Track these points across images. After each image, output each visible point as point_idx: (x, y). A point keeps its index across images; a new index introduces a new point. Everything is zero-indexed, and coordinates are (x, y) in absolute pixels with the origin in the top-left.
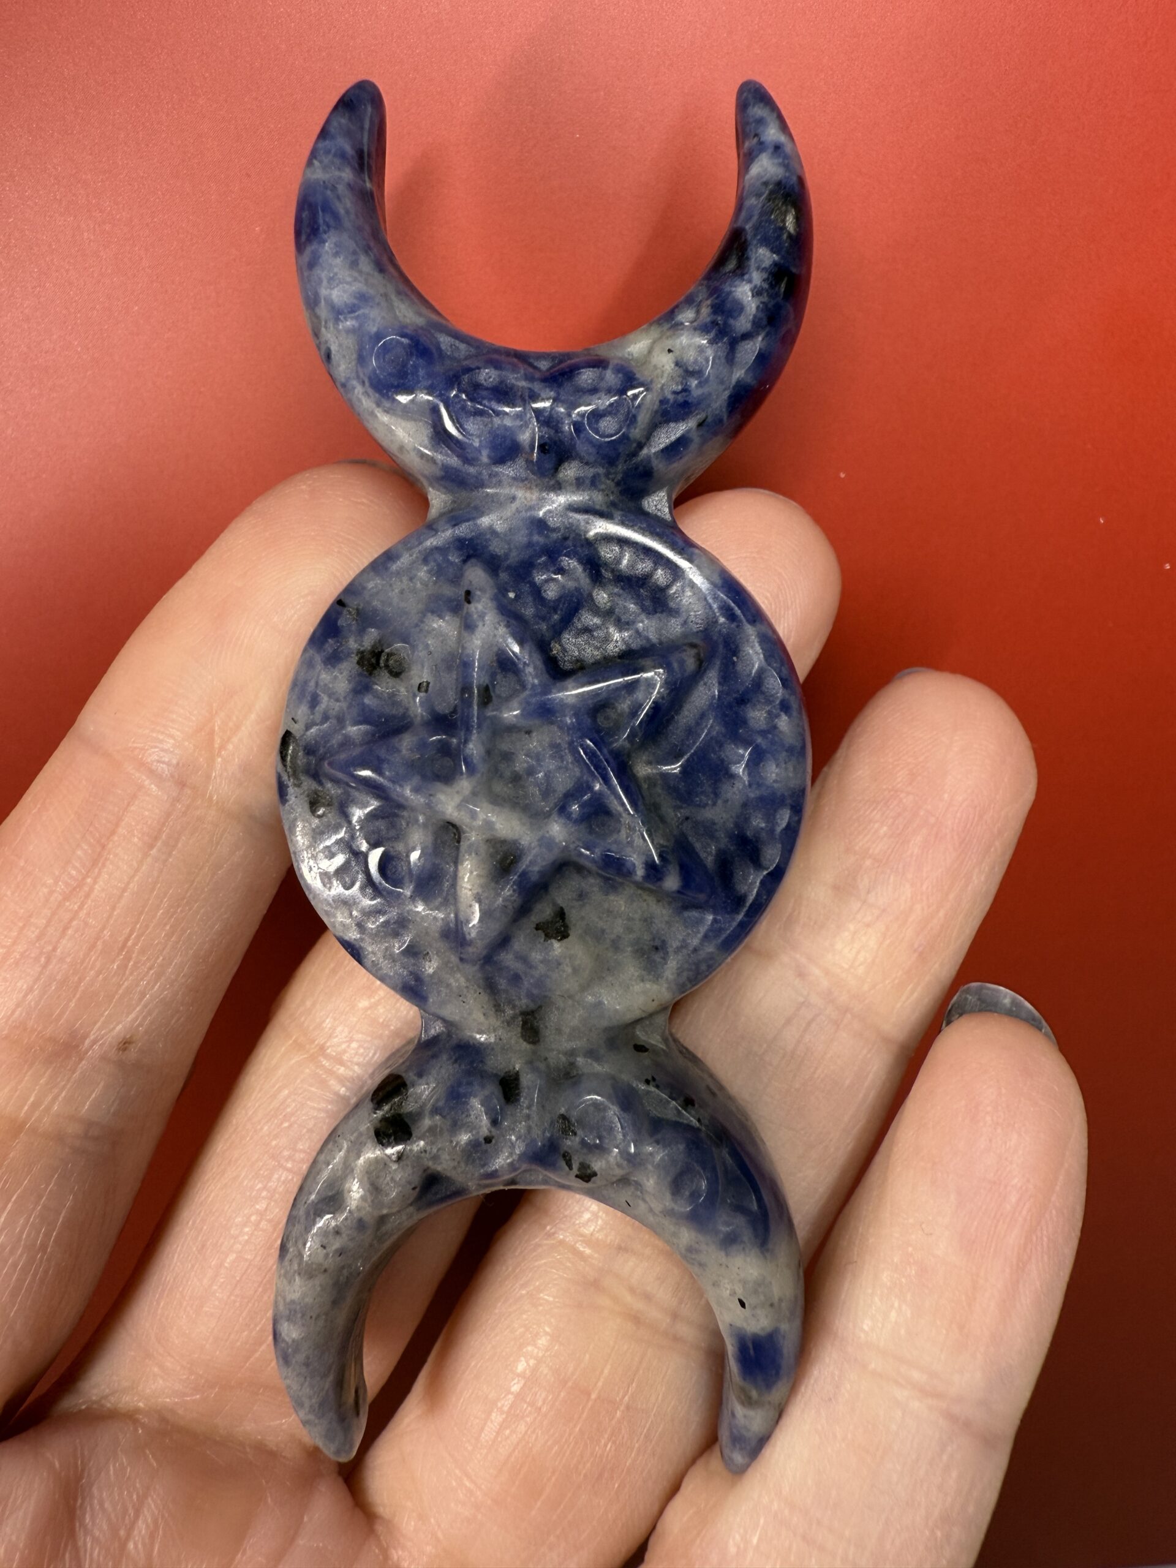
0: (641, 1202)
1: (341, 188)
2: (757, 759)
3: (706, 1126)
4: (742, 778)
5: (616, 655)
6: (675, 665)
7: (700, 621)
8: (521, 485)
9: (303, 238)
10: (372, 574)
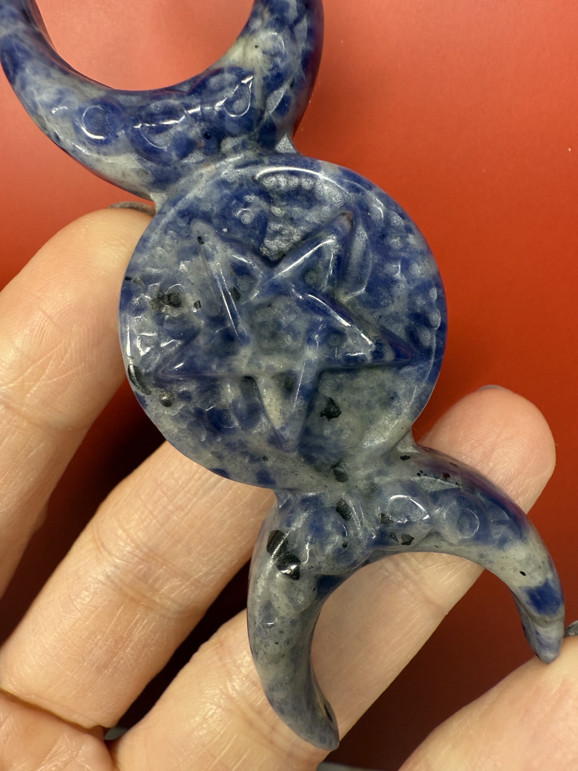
0: (443, 542)
1: (21, 35)
2: (406, 266)
3: (462, 485)
4: (402, 281)
5: (300, 240)
6: (339, 228)
7: (340, 201)
8: (202, 165)
9: (11, 73)
10: (138, 254)
